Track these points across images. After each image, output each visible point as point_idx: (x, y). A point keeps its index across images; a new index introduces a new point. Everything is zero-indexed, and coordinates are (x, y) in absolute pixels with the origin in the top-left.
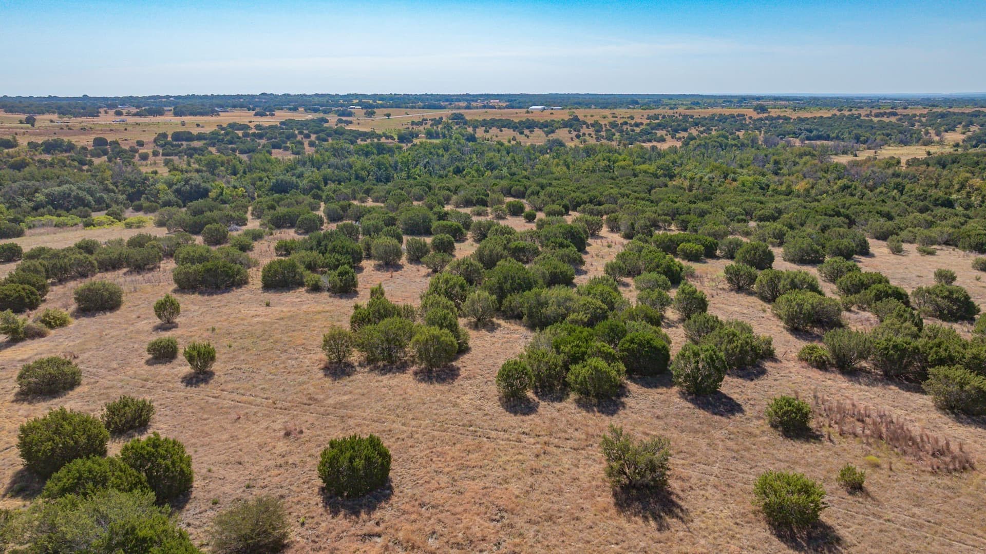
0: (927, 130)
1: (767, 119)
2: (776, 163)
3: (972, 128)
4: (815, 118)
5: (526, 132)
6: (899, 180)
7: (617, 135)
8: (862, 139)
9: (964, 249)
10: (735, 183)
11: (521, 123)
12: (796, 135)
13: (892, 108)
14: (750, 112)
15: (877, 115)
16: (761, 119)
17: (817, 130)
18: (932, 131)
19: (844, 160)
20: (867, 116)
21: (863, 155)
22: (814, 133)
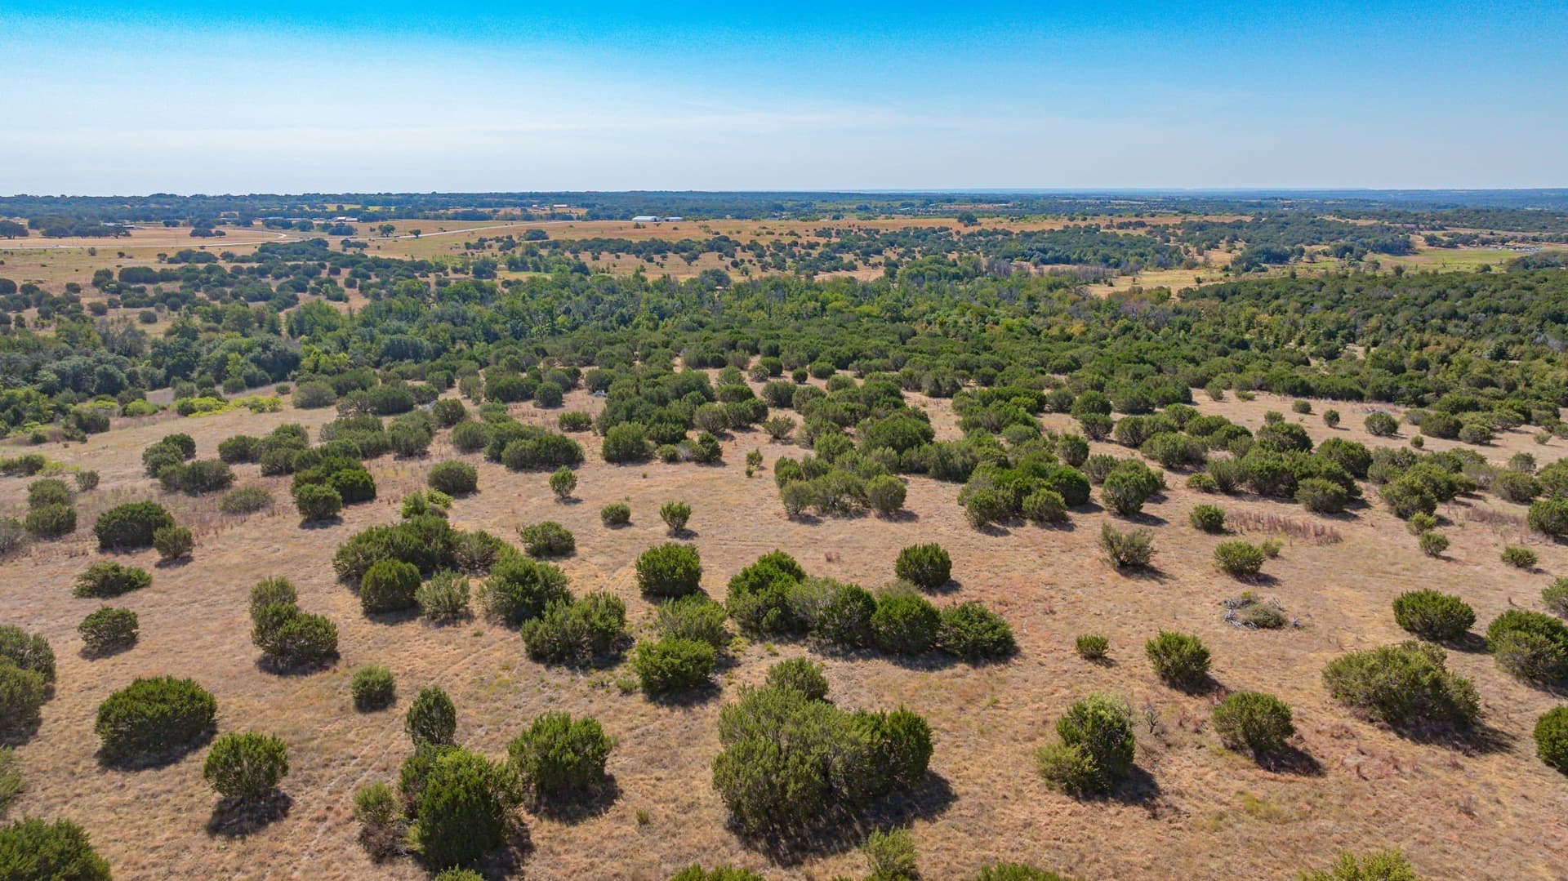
0: (1186, 247)
1: (980, 233)
2: (1031, 299)
3: (1240, 244)
4: (1043, 232)
5: (657, 258)
6: (1184, 318)
7: (789, 261)
8: (1112, 261)
9: (1279, 393)
10: (997, 327)
11: (644, 245)
12: (1026, 257)
13: (1137, 216)
14: (952, 223)
15: (1120, 227)
16: (971, 235)
17: (1052, 249)
18: (1193, 250)
19: (1100, 291)
20: (1108, 227)
21: (1123, 285)
22: (1050, 254)
